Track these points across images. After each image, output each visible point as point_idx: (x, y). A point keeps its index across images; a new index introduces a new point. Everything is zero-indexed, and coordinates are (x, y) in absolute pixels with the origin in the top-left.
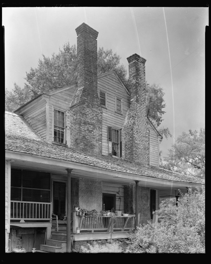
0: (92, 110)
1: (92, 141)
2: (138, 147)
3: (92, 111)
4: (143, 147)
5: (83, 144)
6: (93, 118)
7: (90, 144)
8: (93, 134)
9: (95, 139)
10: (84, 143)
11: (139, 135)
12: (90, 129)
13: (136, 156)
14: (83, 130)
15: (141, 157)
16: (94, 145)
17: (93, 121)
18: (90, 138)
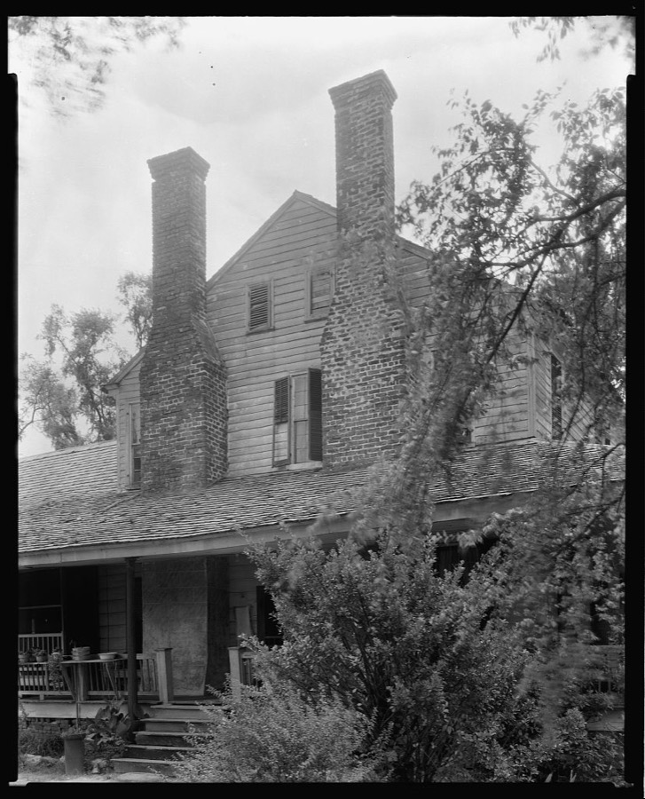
0: (174, 372)
1: (174, 458)
2: (347, 411)
3: (176, 376)
4: (368, 403)
5: (150, 475)
6: (178, 392)
7: (168, 467)
8: (178, 436)
9: (183, 448)
10: (153, 470)
11: (347, 368)
12: (169, 426)
13: (337, 446)
14: (151, 436)
15: (361, 442)
16: (181, 466)
17: (176, 401)
18: (170, 451)
